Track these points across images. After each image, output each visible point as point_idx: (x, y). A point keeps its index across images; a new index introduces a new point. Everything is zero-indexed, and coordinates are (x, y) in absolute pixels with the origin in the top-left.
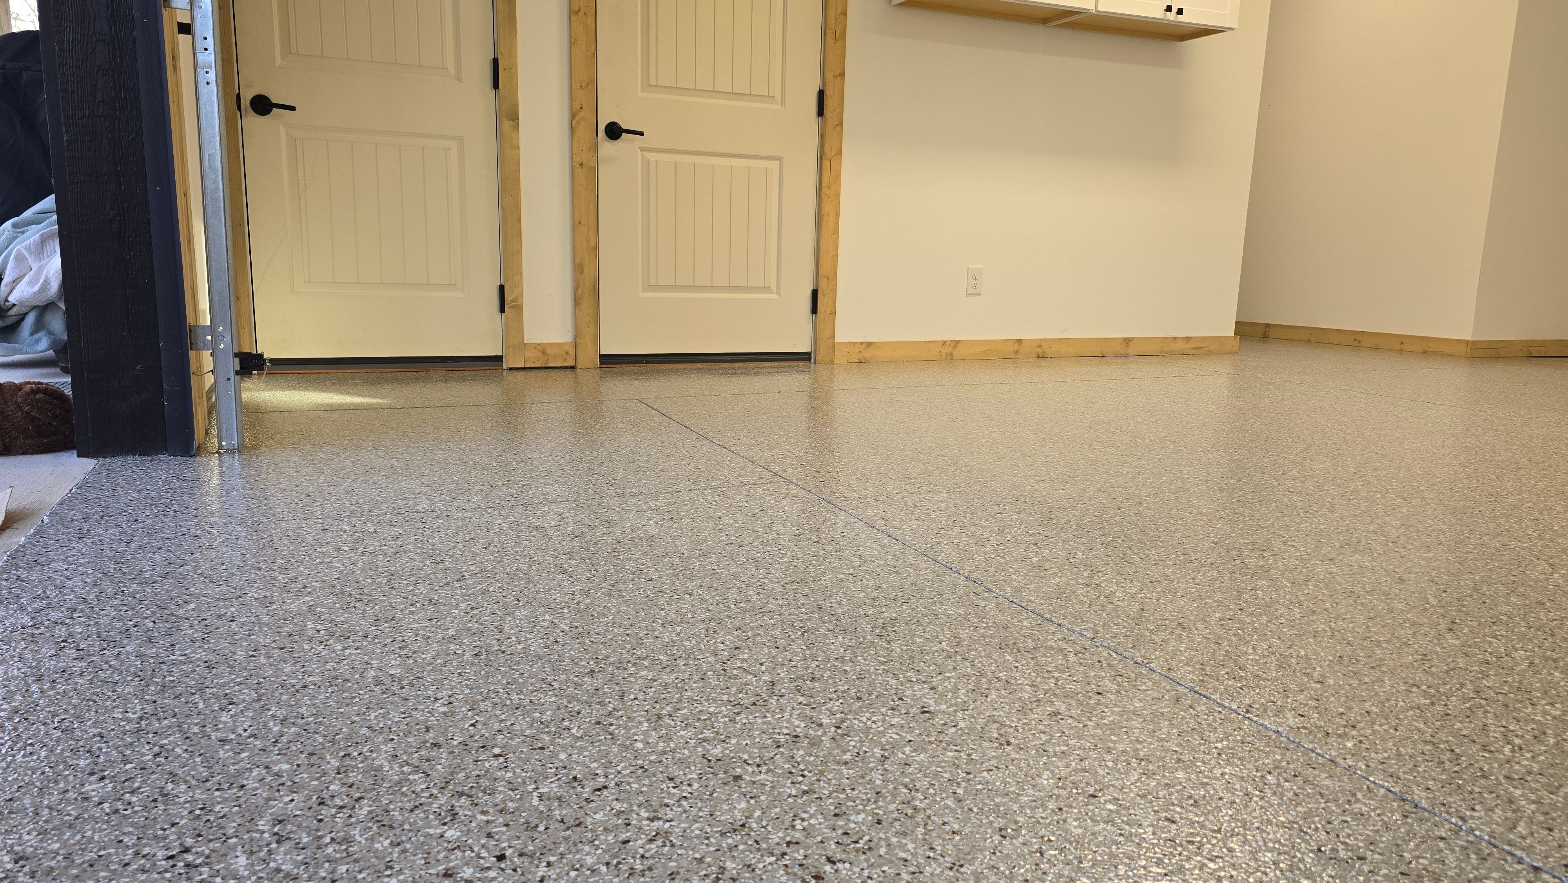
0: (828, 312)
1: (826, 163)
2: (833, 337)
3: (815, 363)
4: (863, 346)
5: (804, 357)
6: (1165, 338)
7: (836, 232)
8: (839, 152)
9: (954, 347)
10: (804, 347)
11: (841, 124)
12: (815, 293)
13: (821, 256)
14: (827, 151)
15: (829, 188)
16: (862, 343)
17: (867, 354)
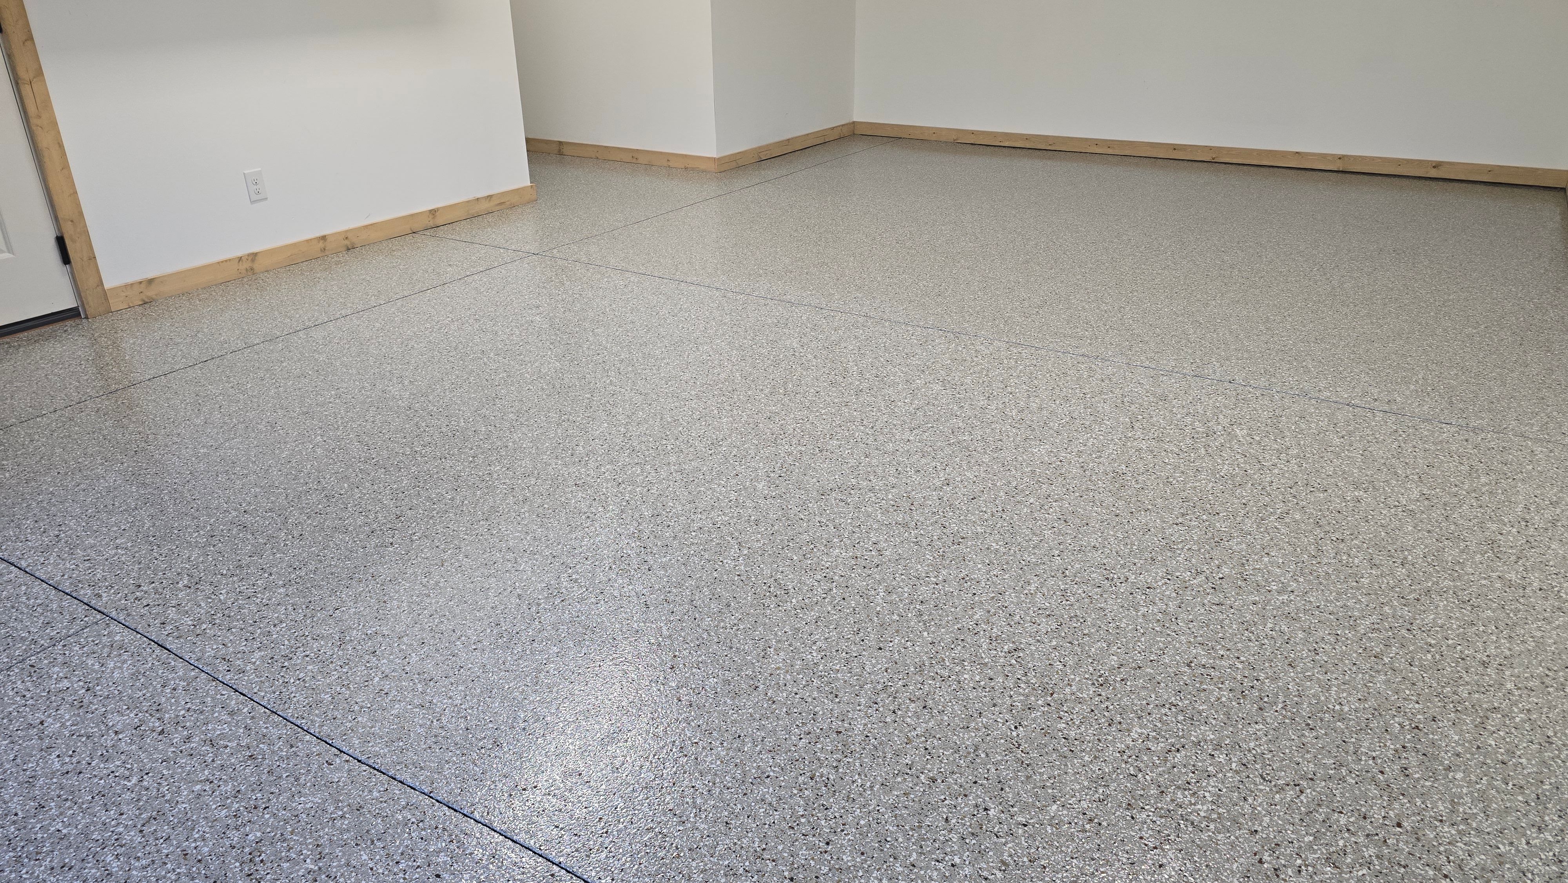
0: (85, 259)
1: (26, 90)
2: (101, 283)
3: (87, 318)
4: (143, 285)
5: (72, 314)
6: (468, 202)
7: (66, 166)
8: (39, 72)
9: (253, 261)
10: (67, 302)
11: (30, 38)
12: (61, 242)
13: (55, 198)
14: (22, 73)
15: (39, 117)
16: (141, 283)
17: (151, 293)
